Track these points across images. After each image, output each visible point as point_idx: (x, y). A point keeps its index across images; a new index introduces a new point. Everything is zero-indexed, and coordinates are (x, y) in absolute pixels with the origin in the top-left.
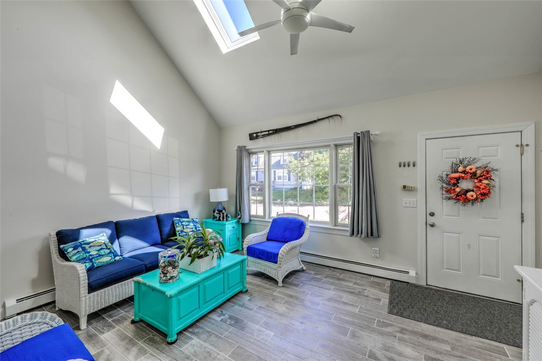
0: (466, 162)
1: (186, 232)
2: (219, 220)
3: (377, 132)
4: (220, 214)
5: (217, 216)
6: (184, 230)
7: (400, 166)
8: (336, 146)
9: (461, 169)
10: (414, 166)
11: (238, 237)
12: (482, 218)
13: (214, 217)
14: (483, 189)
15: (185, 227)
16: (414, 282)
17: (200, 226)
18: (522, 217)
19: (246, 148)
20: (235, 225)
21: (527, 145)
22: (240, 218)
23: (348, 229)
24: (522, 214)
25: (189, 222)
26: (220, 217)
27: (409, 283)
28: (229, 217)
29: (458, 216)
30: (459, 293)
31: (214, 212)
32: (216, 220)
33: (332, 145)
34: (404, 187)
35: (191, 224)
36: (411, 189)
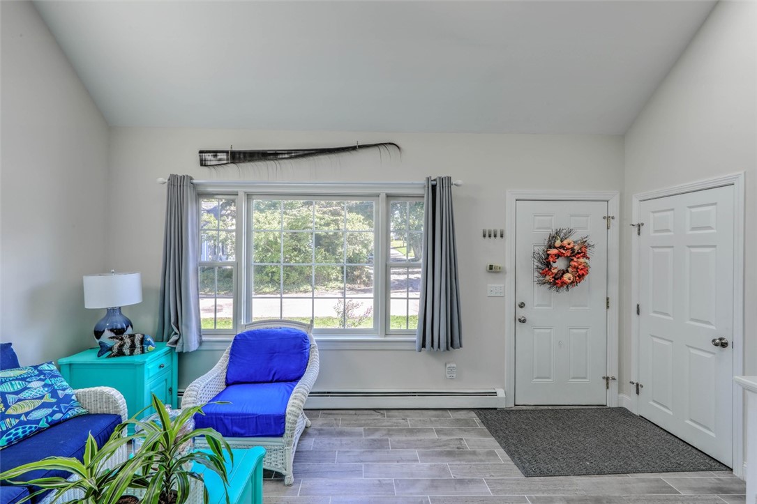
0: (562, 235)
1: (18, 416)
2: (120, 353)
3: (459, 182)
4: (122, 339)
5: (116, 344)
6: (10, 411)
7: (484, 236)
8: (388, 196)
9: (558, 243)
10: (502, 236)
11: (169, 386)
12: (573, 306)
13: (104, 349)
14: (582, 269)
15: (10, 398)
16: (503, 406)
17: (65, 384)
18: (608, 303)
19: (194, 181)
20: (163, 360)
21: (613, 218)
22: (176, 342)
23: (415, 338)
24: (608, 299)
25: (24, 379)
26: (121, 346)
27: (496, 409)
28: (149, 343)
29: (550, 306)
30: (550, 408)
31: (98, 334)
32: (109, 356)
33: (383, 196)
34: (491, 267)
35: (36, 385)
36: (498, 270)
